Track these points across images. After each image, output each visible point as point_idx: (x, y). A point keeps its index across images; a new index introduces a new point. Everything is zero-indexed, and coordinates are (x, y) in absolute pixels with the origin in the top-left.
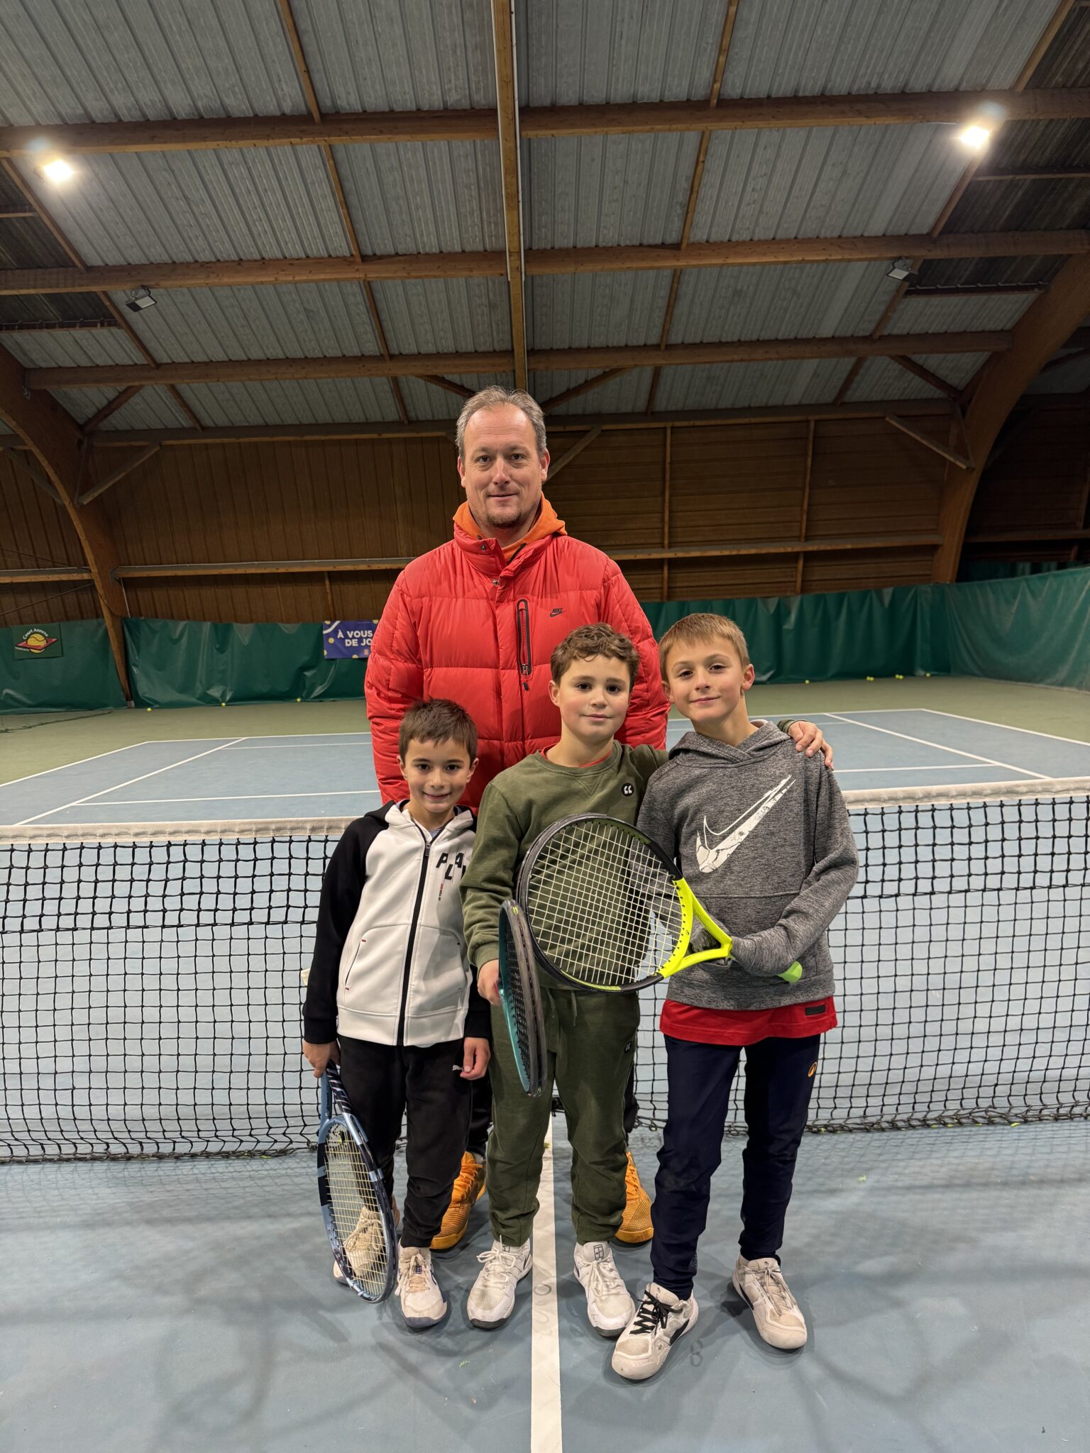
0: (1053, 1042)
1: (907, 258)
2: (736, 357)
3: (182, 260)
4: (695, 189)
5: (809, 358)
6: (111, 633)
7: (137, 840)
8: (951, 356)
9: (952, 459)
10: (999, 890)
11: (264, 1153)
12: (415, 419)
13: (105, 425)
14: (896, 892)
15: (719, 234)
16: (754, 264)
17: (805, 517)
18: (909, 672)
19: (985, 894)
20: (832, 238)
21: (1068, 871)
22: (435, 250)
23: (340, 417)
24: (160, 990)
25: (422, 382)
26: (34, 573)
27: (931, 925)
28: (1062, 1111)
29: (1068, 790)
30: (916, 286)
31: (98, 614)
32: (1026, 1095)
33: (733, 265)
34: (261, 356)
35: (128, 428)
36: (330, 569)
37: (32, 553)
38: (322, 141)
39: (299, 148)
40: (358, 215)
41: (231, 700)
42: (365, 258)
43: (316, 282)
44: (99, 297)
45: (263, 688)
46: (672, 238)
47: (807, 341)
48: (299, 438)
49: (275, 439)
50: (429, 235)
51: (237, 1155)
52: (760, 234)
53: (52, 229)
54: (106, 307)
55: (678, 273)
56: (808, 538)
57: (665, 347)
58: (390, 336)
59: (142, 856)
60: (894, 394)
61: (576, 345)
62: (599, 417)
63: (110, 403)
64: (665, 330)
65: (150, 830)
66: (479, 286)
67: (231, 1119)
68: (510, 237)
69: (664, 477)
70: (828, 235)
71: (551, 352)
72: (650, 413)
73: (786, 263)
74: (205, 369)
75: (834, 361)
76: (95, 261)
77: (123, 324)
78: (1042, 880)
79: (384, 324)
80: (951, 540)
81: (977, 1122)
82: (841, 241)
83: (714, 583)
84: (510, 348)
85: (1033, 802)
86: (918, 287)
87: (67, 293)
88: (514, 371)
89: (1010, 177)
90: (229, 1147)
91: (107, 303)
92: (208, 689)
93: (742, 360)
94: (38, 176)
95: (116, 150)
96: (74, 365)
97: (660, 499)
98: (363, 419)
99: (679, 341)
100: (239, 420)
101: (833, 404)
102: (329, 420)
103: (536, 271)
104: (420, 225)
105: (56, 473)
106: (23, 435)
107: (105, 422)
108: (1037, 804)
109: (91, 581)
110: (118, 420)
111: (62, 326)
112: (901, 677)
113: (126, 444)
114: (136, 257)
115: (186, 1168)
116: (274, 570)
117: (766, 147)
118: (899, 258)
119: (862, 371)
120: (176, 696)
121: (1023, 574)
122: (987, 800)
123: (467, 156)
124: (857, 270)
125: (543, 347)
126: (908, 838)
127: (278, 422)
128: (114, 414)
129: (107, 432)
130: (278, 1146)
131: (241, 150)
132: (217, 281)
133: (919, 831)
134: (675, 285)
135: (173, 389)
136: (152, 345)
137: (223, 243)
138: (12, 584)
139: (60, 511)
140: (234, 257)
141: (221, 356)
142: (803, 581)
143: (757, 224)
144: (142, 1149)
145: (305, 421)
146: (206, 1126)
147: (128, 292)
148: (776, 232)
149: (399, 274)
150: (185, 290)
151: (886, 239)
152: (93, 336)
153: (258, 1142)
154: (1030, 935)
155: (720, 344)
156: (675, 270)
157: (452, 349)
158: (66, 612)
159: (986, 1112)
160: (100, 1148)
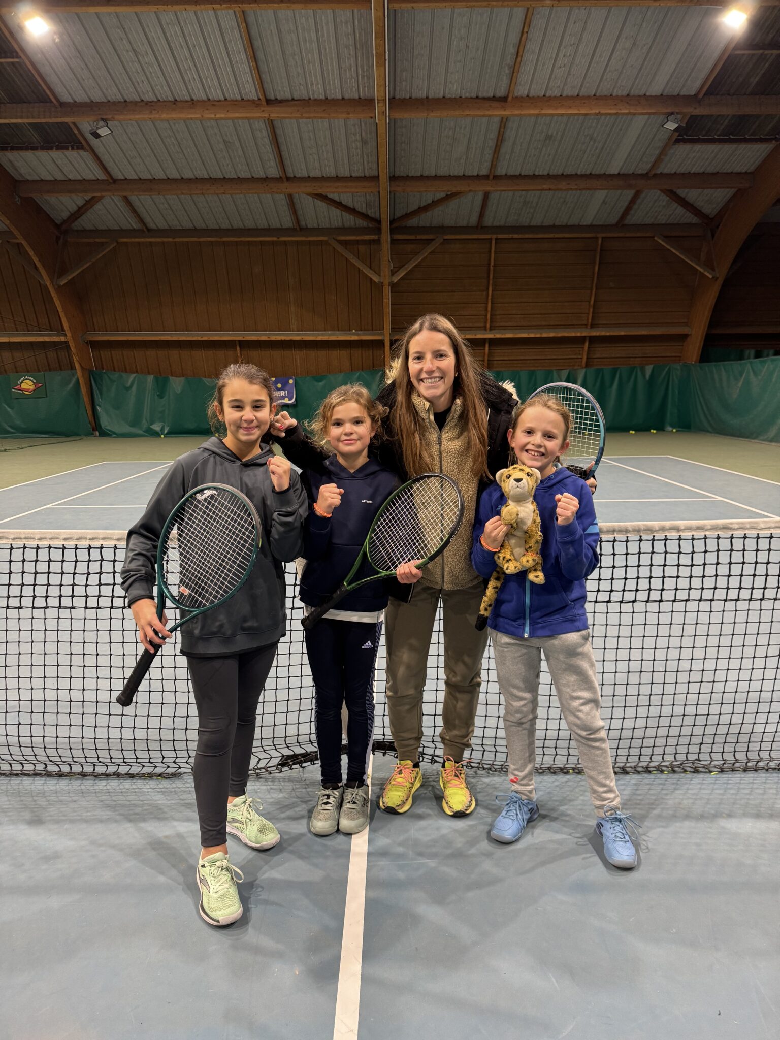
0: (745, 713)
1: (678, 113)
2: (545, 187)
3: (131, 99)
4: (520, 53)
5: (600, 189)
6: (81, 381)
7: (66, 543)
8: (706, 191)
9: (702, 270)
10: (711, 600)
11: (160, 775)
12: (305, 227)
13: (77, 225)
14: (634, 599)
15: (537, 90)
16: (562, 115)
17: (591, 310)
18: (660, 428)
19: (701, 603)
20: (622, 96)
21: (765, 588)
22: (322, 97)
23: (250, 224)
24: (84, 654)
25: (310, 199)
26: (25, 335)
27: (658, 624)
28: (749, 765)
29: (769, 528)
30: (684, 136)
31: (72, 367)
32: (723, 752)
33: (546, 115)
34: (191, 176)
35: (92, 228)
36: (241, 338)
37: (24, 321)
38: (237, 7)
39: (219, 13)
40: (263, 67)
41: (167, 433)
42: (269, 102)
43: (232, 119)
44: (69, 126)
45: (191, 425)
46: (501, 93)
47: (599, 176)
48: (219, 239)
49: (202, 239)
50: (317, 85)
51: (140, 776)
52: (568, 92)
53: (33, 72)
54: (75, 134)
55: (505, 120)
56: (593, 326)
57: (492, 177)
58: (287, 162)
59: (70, 555)
60: (662, 219)
61: (426, 173)
62: (442, 229)
63: (80, 208)
64: (493, 165)
65: (76, 537)
66: (354, 125)
67: (135, 750)
68: (378, 90)
69: (489, 277)
70: (620, 93)
71: (407, 178)
72: (480, 227)
73: (586, 115)
74: (149, 184)
75: (619, 192)
76: (66, 98)
77: (87, 148)
78: (745, 594)
79: (283, 154)
80: (697, 332)
81: (685, 771)
82: (628, 99)
83: (522, 358)
84: (377, 175)
85: (743, 536)
86: (685, 137)
87: (46, 123)
88: (379, 192)
89: (761, 51)
90: (135, 770)
91: (76, 132)
92: (151, 424)
93: (550, 189)
94: (21, 28)
95: (82, 10)
96: (53, 179)
97: (485, 293)
98: (266, 226)
99: (504, 173)
100: (175, 224)
101: (617, 225)
102: (241, 226)
103: (398, 115)
104: (310, 76)
105: (40, 260)
106: (16, 232)
107: (76, 223)
108: (745, 537)
109: (66, 343)
110: (87, 221)
111: (43, 148)
112: (655, 431)
113: (91, 240)
114: (97, 96)
115: (102, 784)
116: (199, 338)
117: (575, 23)
118: (672, 113)
119: (639, 201)
120: (127, 429)
121: (749, 358)
122: (707, 533)
123: (347, 23)
124: (640, 121)
125: (402, 174)
126: (645, 560)
127: (204, 226)
128: (82, 217)
129: (77, 231)
130: (170, 771)
131: (175, 13)
132: (157, 116)
133: (654, 555)
134: (502, 130)
135: (126, 199)
136: (110, 165)
137: (162, 87)
138: (9, 343)
139: (44, 289)
140: (171, 98)
141: (162, 176)
142: (587, 358)
143: (565, 84)
144: (71, 769)
145: (224, 226)
146: (116, 754)
147: (92, 123)
148: (579, 91)
149: (293, 115)
150: (134, 123)
151: (662, 98)
152: (66, 156)
153: (156, 767)
154: (733, 635)
155: (534, 177)
156: (502, 118)
157: (333, 174)
158: (49, 365)
159: (693, 763)
160: (40, 767)
